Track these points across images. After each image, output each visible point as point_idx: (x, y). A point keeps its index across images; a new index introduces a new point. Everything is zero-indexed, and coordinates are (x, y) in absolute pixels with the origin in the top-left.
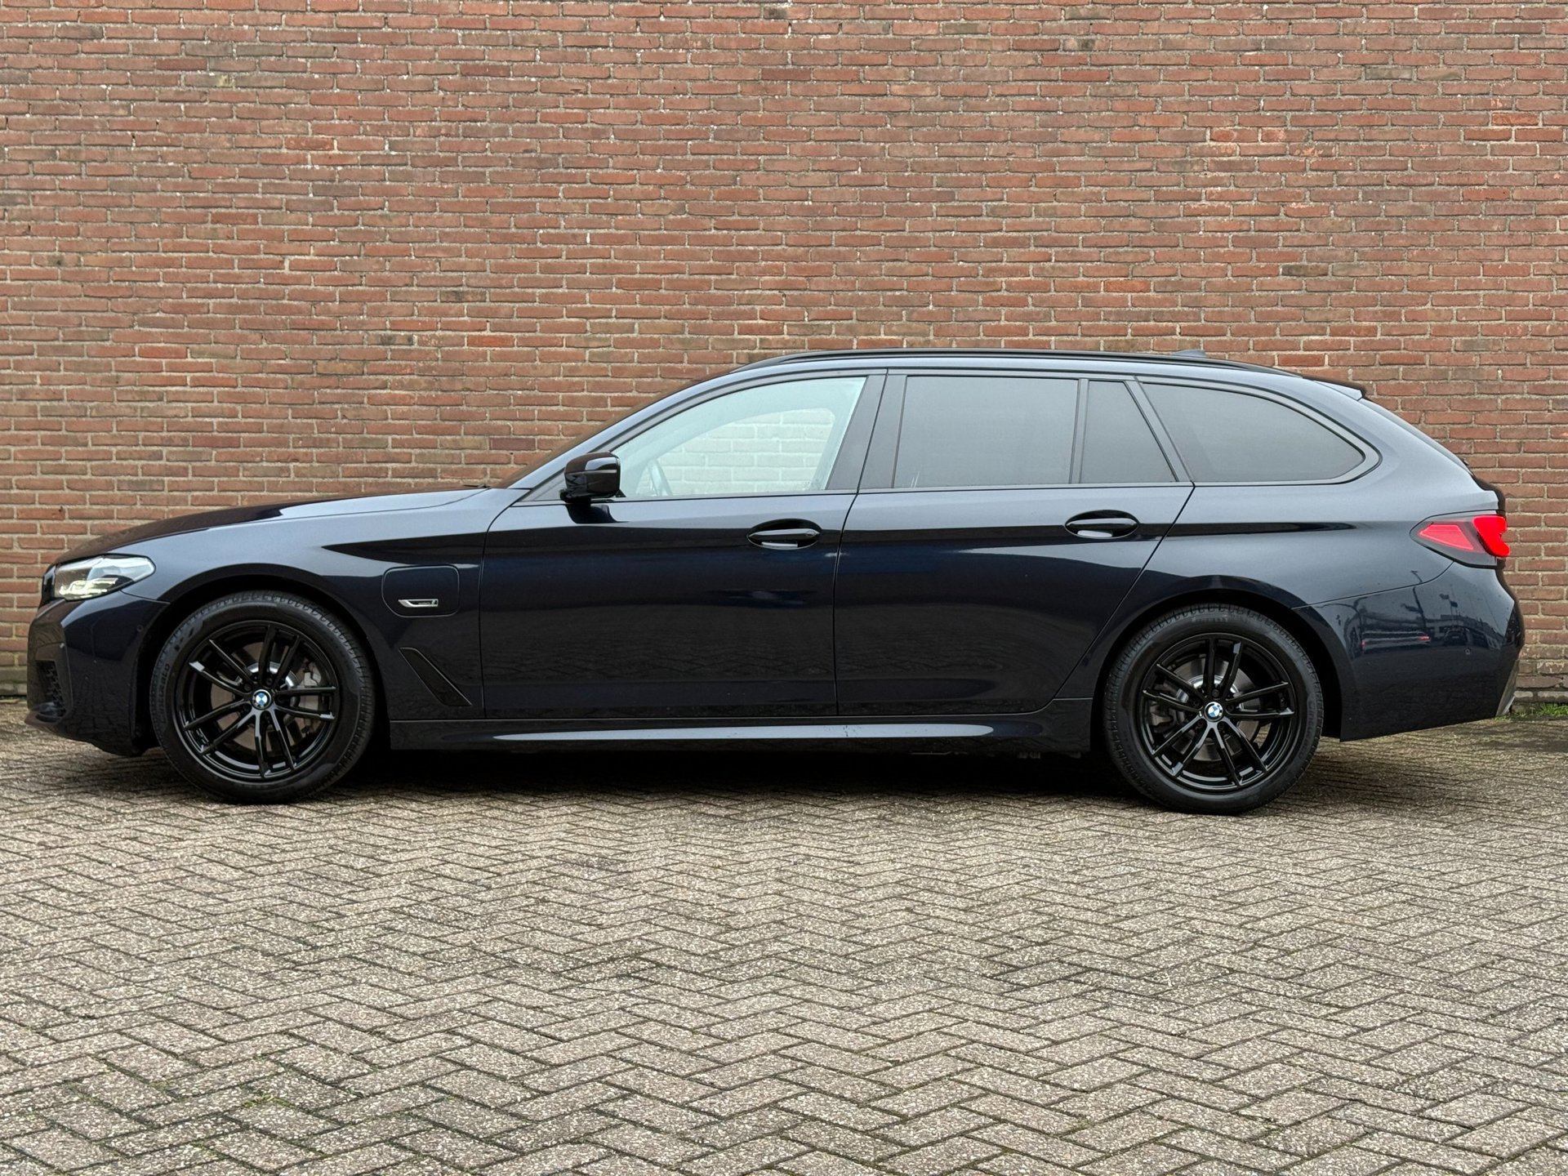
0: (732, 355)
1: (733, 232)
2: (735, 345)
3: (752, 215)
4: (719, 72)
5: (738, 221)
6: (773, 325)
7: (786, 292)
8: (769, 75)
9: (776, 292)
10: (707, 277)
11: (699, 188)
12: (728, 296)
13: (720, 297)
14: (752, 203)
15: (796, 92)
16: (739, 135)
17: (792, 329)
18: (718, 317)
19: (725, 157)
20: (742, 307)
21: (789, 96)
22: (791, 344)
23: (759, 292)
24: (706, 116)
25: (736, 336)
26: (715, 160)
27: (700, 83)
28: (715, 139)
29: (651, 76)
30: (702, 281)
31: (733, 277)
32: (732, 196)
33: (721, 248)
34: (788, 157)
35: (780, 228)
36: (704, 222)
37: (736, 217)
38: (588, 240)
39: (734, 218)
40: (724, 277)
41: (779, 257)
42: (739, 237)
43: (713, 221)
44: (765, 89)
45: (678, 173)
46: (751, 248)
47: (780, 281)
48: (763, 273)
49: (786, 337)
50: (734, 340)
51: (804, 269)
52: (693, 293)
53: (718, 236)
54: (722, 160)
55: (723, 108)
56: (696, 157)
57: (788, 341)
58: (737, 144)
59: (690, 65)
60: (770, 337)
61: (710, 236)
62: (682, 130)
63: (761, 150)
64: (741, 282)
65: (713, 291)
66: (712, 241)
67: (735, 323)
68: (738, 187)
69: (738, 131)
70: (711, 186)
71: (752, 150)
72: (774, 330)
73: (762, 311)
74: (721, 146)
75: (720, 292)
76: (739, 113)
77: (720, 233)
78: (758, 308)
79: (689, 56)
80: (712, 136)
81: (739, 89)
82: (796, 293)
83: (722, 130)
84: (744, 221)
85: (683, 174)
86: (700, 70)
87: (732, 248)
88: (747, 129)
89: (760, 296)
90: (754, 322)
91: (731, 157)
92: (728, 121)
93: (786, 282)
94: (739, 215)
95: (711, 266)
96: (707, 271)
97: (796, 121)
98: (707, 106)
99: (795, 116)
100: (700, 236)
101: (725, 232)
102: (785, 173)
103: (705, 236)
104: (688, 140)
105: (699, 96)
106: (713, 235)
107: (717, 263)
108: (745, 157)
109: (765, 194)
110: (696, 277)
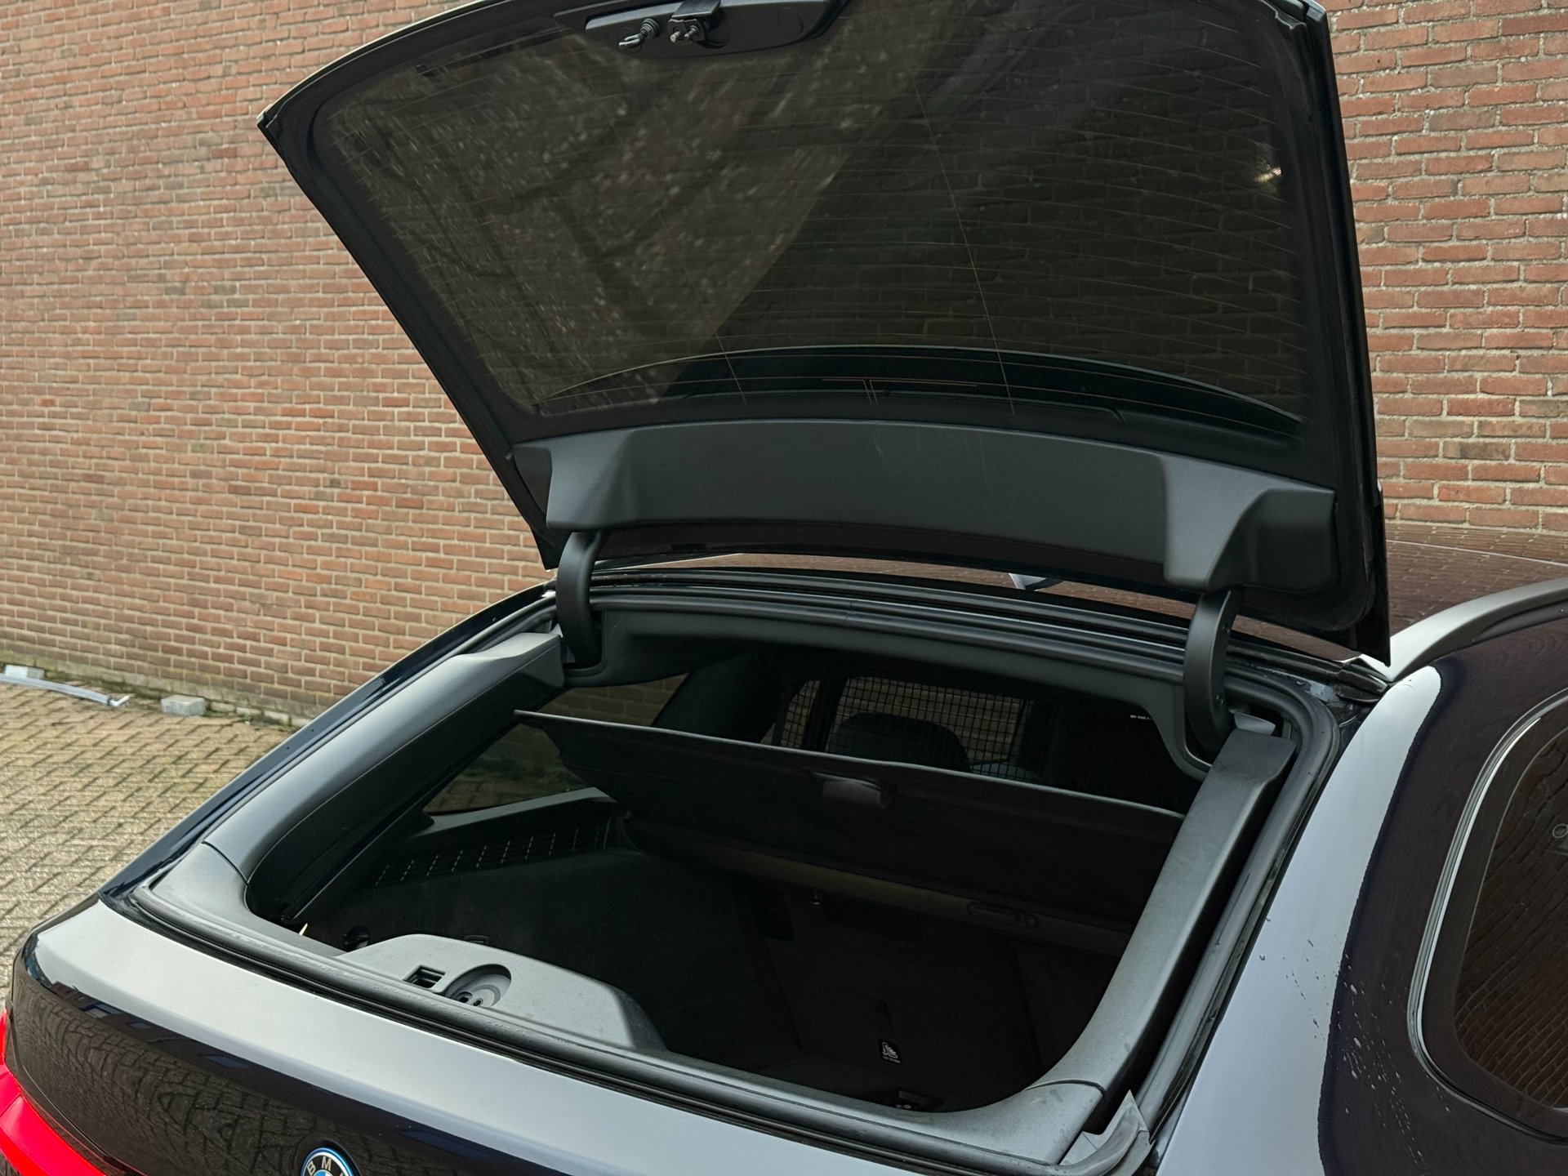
0: (1437, 444)
1: (1449, 265)
2: (1441, 429)
3: (1476, 238)
4: (1441, 32)
5: (1456, 248)
6: (1499, 402)
7: (1522, 352)
8: (1513, 28)
9: (1507, 352)
10: (1407, 331)
11: (1405, 203)
12: (1436, 359)
13: (1424, 360)
14: (1478, 220)
15: (1552, 48)
16: (1464, 122)
17: (1526, 408)
18: (1419, 389)
19: (1443, 155)
20: (1455, 375)
21: (1541, 55)
22: (1524, 431)
23: (1481, 352)
24: (1420, 96)
25: (1444, 417)
26: (1428, 160)
27: (1413, 50)
28: (1432, 129)
29: (1348, 48)
30: (1401, 338)
31: (1444, 330)
32: (1451, 212)
33: (1430, 289)
34: (1534, 148)
35: (1517, 256)
36: (1407, 250)
37: (1454, 243)
38: (1251, 286)
39: (1451, 243)
40: (1432, 331)
41: (1513, 299)
42: (1457, 272)
43: (1421, 250)
44: (1507, 48)
45: (1377, 183)
46: (1473, 287)
47: (1514, 336)
48: (1488, 323)
49: (1518, 419)
50: (1440, 423)
51: (1550, 316)
52: (1388, 354)
53: (1426, 271)
54: (1438, 160)
55: (1445, 83)
56: (1402, 158)
57: (1520, 426)
58: (1462, 134)
59: (1402, 26)
60: (1494, 420)
61: (1416, 272)
62: (1385, 122)
63: (1497, 140)
64: (1456, 336)
65: (1414, 352)
66: (1418, 279)
67: (1445, 399)
68: (1459, 197)
69: (1464, 114)
70: (1421, 199)
71: (1482, 142)
72: (1500, 409)
73: (1484, 381)
74: (1439, 139)
75: (1426, 353)
76: (1467, 88)
77: (1429, 266)
78: (1478, 376)
79: (1402, 13)
80: (1427, 125)
81: (1469, 52)
82: (1536, 353)
83: (1441, 115)
84: (1465, 247)
85: (1383, 183)
86: (1415, 33)
87: (1446, 288)
88: (1477, 111)
89: (1482, 357)
90: (1472, 396)
91: (1452, 154)
92: (1450, 102)
93: (1521, 336)
94: (1459, 239)
95: (1414, 316)
96: (1409, 323)
97: (1551, 92)
98: (1422, 84)
99: (1548, 86)
100: (1400, 272)
101: (1437, 265)
102: (1529, 172)
103: (1407, 271)
104: (1394, 134)
105: (1412, 70)
106: (1420, 271)
107: (1424, 310)
108: (1472, 153)
109: (1497, 206)
110: (1393, 331)
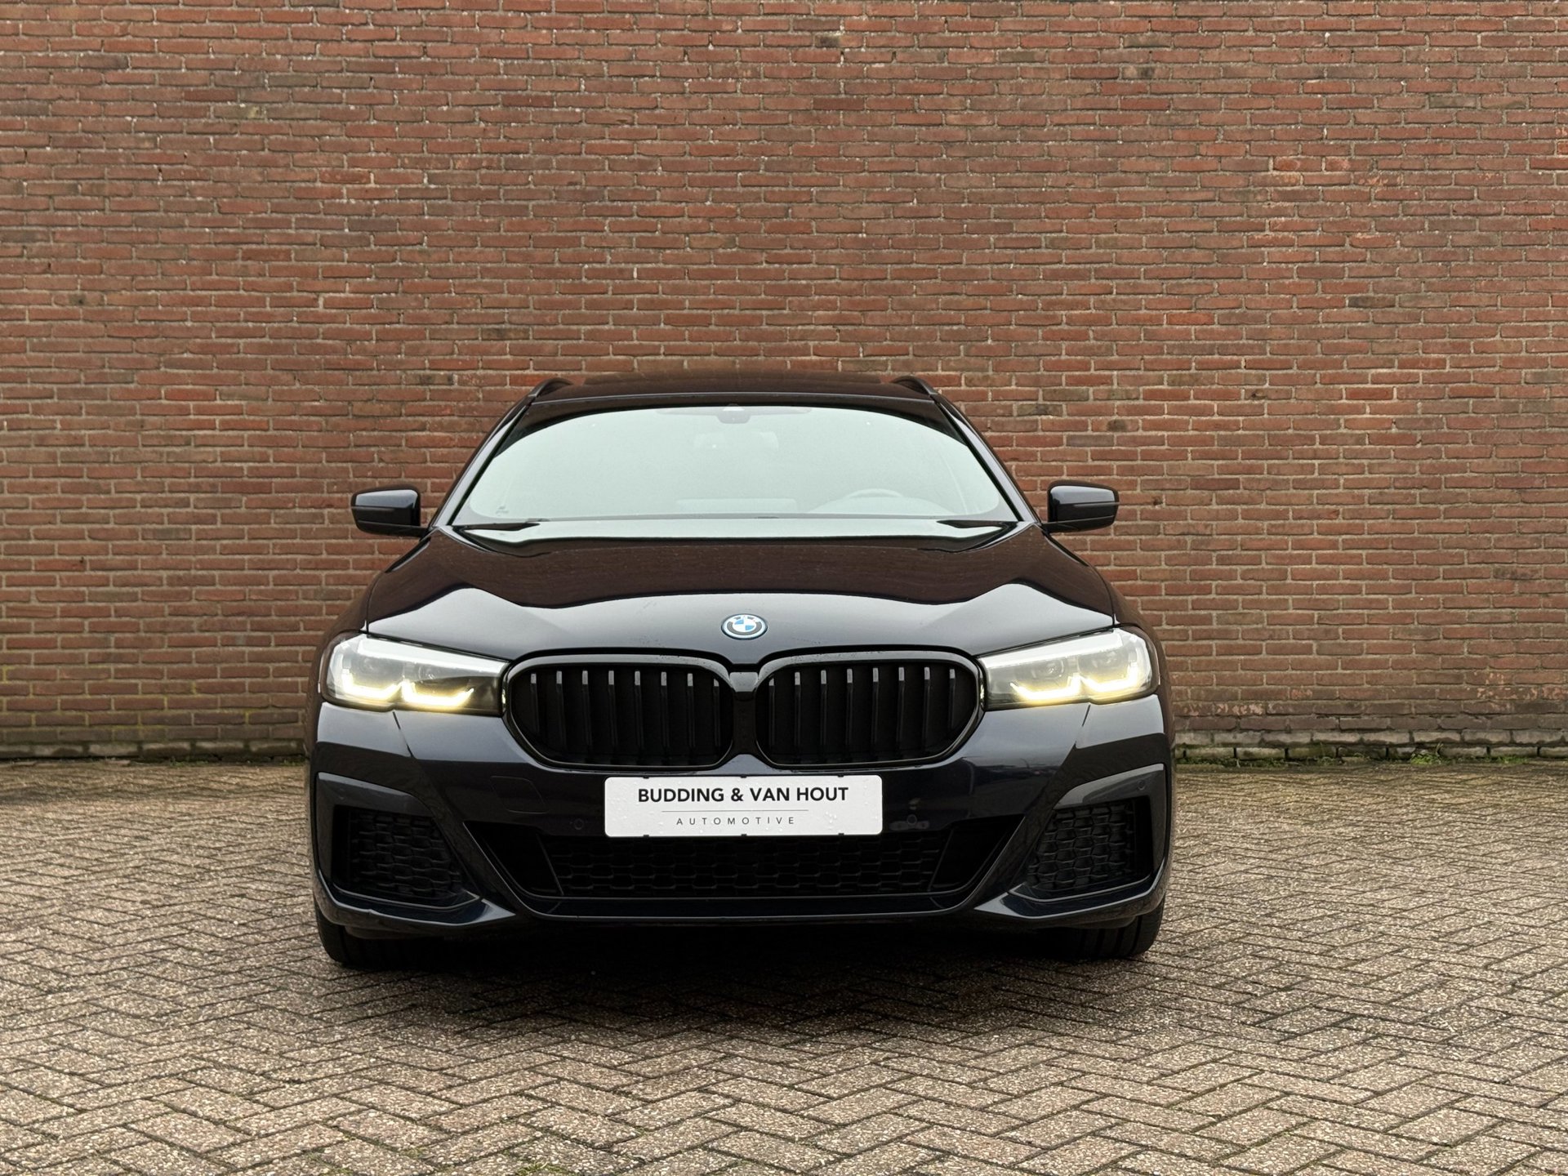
1: (785, 266)
3: (805, 248)
4: (770, 102)
5: (790, 254)
6: (827, 362)
7: (840, 327)
8: (821, 105)
9: (830, 327)
10: (758, 312)
11: (750, 221)
12: (781, 332)
13: (771, 333)
14: (805, 236)
15: (849, 122)
16: (790, 167)
17: (846, 365)
18: (769, 353)
19: (776, 189)
20: (795, 343)
21: (842, 126)
23: (812, 327)
24: (756, 146)
26: (765, 192)
27: (750, 113)
28: (766, 170)
29: (699, 106)
30: (754, 317)
31: (785, 312)
32: (785, 229)
33: (773, 282)
34: (841, 188)
35: (835, 261)
36: (755, 255)
37: (788, 251)
38: (635, 275)
39: (786, 251)
40: (776, 312)
41: (832, 291)
42: (791, 271)
43: (765, 255)
44: (818, 119)
45: (728, 205)
46: (804, 282)
47: (834, 316)
48: (815, 308)
51: (859, 303)
52: (744, 329)
53: (769, 270)
54: (773, 192)
55: (774, 138)
56: (746, 189)
58: (788, 175)
59: (739, 95)
61: (761, 270)
62: (732, 161)
63: (813, 181)
64: (794, 317)
65: (764, 327)
66: (763, 275)
68: (790, 219)
69: (789, 162)
70: (763, 219)
71: (804, 182)
72: (828, 366)
73: (815, 347)
74: (772, 178)
75: (772, 328)
76: (790, 143)
77: (771, 266)
78: (811, 344)
79: (739, 86)
80: (763, 167)
81: (790, 119)
82: (850, 328)
83: (773, 161)
84: (796, 255)
85: (733, 206)
86: (750, 100)
87: (784, 282)
88: (799, 160)
89: (813, 331)
90: (808, 358)
91: (783, 189)
92: (779, 153)
93: (840, 316)
94: (791, 248)
95: (762, 301)
96: (759, 306)
97: (849, 152)
98: (758, 137)
99: (848, 146)
100: (751, 270)
101: (777, 266)
102: (838, 204)
103: (756, 270)
104: (738, 171)
105: (750, 127)
106: (764, 269)
107: (770, 298)
108: (797, 189)
109: (818, 226)
110: (747, 312)
